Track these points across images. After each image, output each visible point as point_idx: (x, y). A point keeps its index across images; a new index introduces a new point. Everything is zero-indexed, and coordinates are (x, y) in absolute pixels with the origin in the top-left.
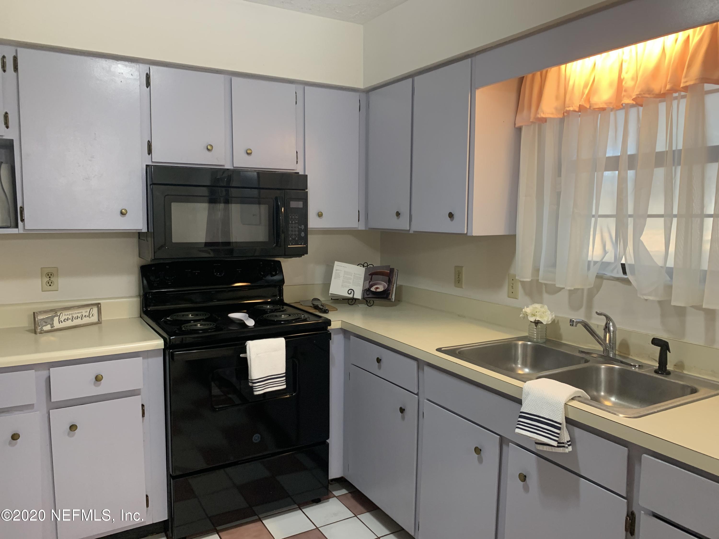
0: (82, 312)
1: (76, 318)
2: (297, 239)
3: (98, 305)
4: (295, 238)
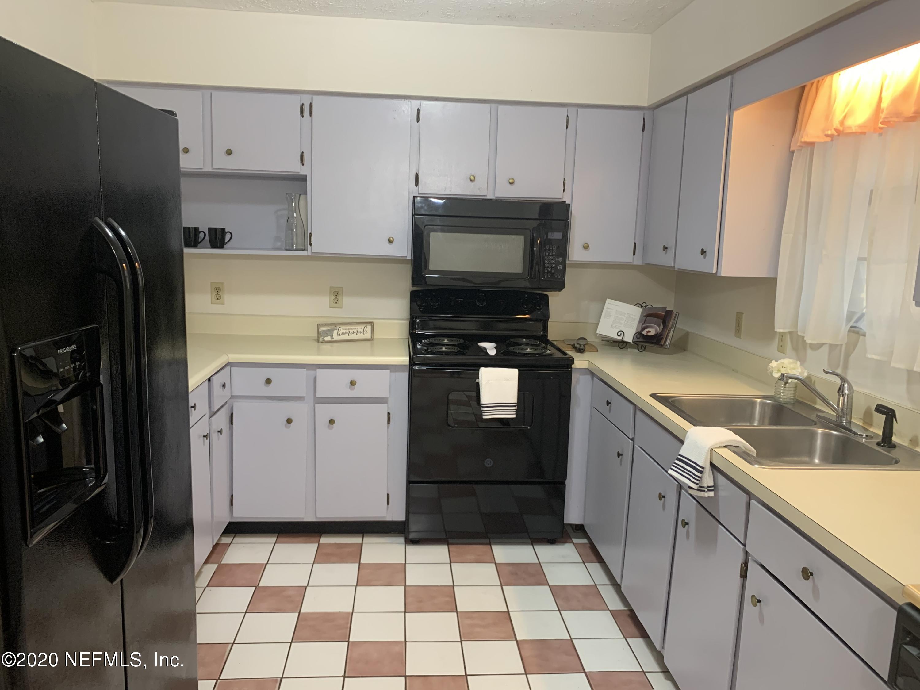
0: (357, 329)
1: (352, 333)
2: (553, 272)
3: (371, 323)
4: (551, 271)
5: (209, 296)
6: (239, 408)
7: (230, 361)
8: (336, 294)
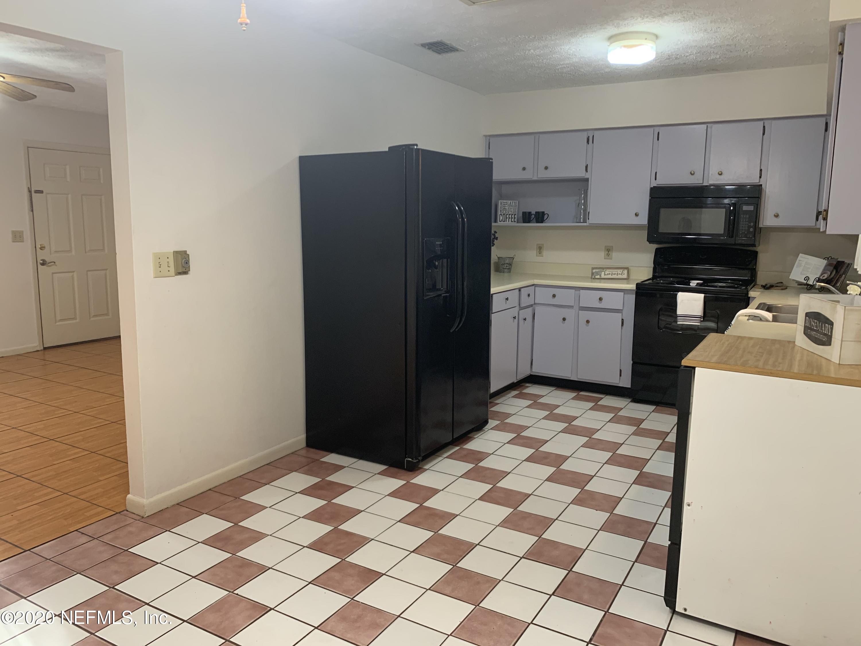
0: (618, 271)
1: (614, 274)
3: (627, 268)
4: (745, 232)
5: (535, 252)
6: (539, 310)
7: (535, 284)
8: (609, 250)
